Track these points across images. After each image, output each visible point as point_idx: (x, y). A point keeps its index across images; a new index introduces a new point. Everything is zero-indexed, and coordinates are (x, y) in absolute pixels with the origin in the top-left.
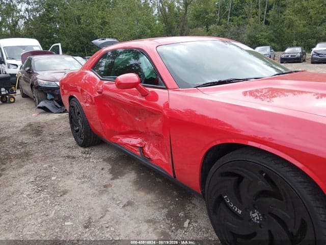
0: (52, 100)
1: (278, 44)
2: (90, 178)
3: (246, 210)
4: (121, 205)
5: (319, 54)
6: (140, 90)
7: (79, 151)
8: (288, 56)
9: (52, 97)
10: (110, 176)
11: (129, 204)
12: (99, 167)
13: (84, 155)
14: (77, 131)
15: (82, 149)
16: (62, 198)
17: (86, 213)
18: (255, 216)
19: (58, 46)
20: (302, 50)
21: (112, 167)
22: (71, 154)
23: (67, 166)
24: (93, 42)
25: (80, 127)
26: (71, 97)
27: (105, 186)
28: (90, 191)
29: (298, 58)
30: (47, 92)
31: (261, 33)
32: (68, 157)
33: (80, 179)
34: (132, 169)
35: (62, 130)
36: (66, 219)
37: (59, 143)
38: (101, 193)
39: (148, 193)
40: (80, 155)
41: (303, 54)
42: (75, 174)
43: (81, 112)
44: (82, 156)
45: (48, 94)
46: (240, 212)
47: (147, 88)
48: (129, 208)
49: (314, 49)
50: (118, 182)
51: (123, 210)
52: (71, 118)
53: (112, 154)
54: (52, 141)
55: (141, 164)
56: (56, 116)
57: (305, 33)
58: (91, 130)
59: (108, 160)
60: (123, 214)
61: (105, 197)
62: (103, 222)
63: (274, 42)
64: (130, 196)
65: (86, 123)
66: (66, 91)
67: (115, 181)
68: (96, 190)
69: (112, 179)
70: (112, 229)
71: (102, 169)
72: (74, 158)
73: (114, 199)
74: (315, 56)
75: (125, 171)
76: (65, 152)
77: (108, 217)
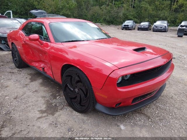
0: (4, 44)
1: (138, 19)
2: (20, 81)
3: (74, 89)
4: (32, 92)
5: (157, 27)
6: (39, 42)
7: (16, 70)
8: (141, 27)
9: (5, 42)
10: (30, 81)
11: (36, 91)
12: (25, 77)
13: (18, 72)
14: (16, 60)
15: (18, 69)
16: (6, 89)
17: (16, 94)
18: (76, 90)
19: (10, 12)
20: (149, 24)
21: (31, 78)
22: (12, 71)
23: (9, 76)
24: (31, 11)
25: (17, 58)
26: (12, 43)
27: (26, 85)
28: (19, 86)
29: (146, 28)
30: (1, 39)
31: (130, 13)
32: (10, 72)
33: (15, 81)
34: (41, 78)
35: (9, 60)
36: (6, 96)
37: (7, 66)
38: (24, 87)
39: (45, 87)
40: (16, 72)
41: (149, 26)
42: (13, 80)
43: (17, 51)
44: (17, 72)
45: (2, 41)
46: (72, 89)
47: (43, 41)
48: (36, 92)
49: (155, 24)
50: (33, 83)
51: (33, 93)
52: (13, 53)
53: (33, 72)
54: (3, 65)
55: (45, 76)
56: (6, 53)
57: (153, 14)
58: (22, 60)
59: (30, 74)
60: (32, 95)
61: (25, 89)
62: (23, 97)
63: (137, 18)
64: (37, 88)
65: (19, 56)
66: (11, 40)
67: (31, 83)
68: (22, 86)
69: (30, 82)
70: (26, 99)
71: (26, 78)
72: (13, 73)
73: (29, 89)
74: (155, 28)
75: (37, 79)
76: (9, 70)
77: (25, 95)
